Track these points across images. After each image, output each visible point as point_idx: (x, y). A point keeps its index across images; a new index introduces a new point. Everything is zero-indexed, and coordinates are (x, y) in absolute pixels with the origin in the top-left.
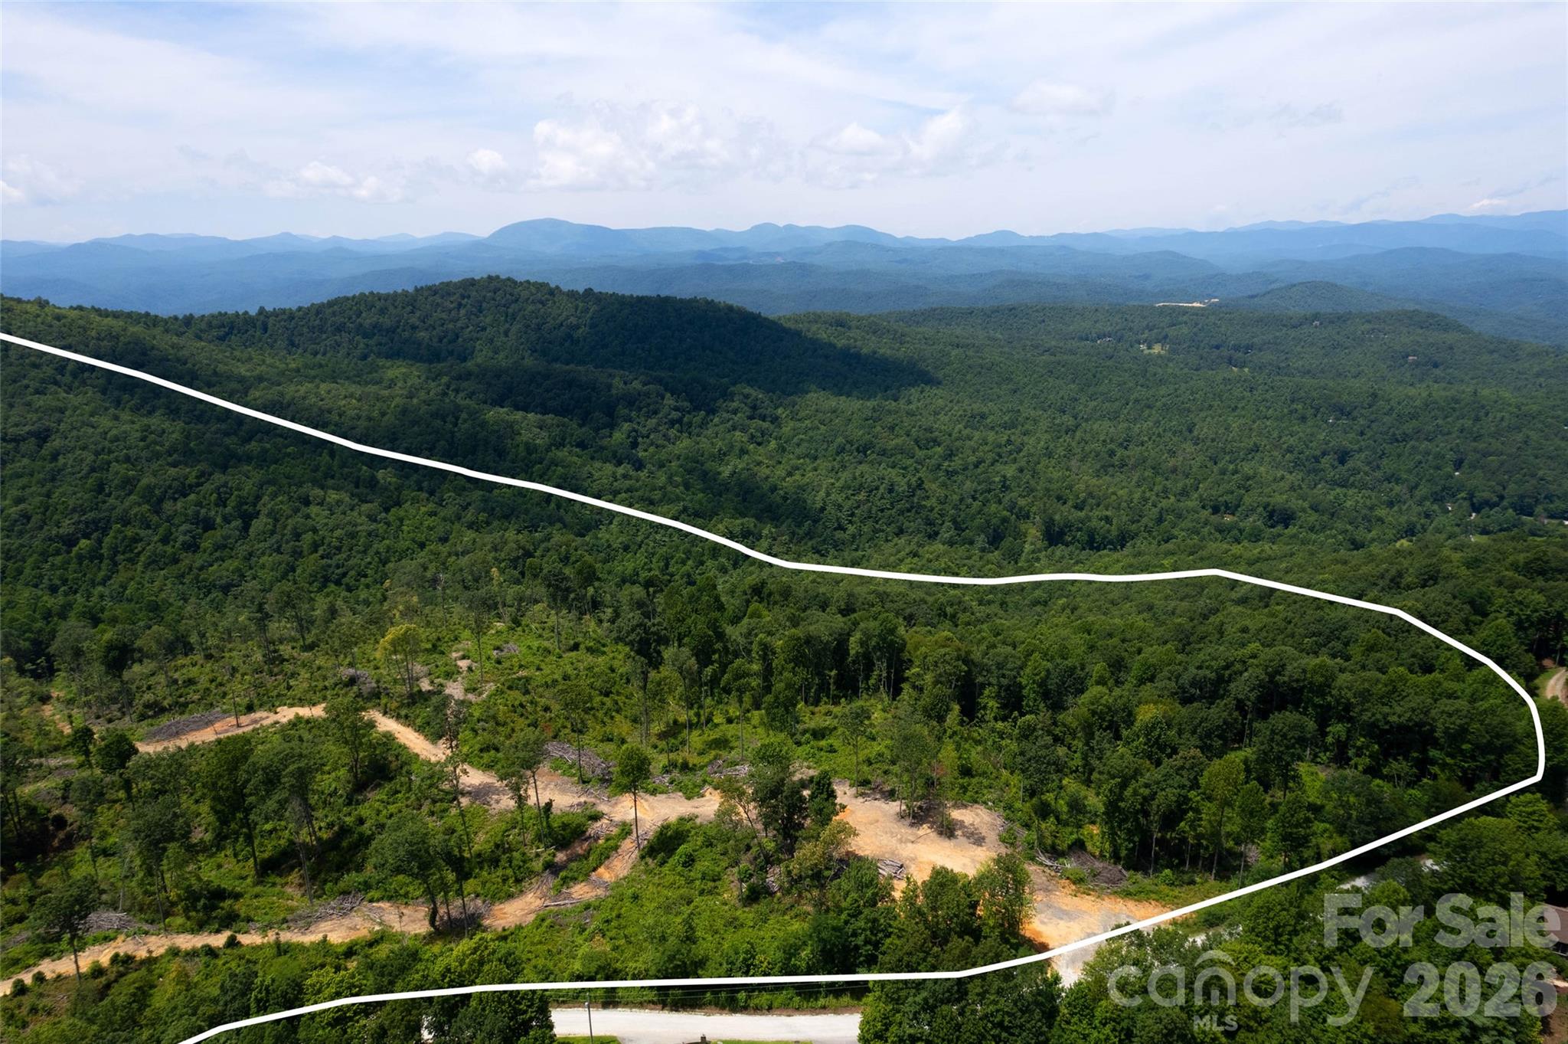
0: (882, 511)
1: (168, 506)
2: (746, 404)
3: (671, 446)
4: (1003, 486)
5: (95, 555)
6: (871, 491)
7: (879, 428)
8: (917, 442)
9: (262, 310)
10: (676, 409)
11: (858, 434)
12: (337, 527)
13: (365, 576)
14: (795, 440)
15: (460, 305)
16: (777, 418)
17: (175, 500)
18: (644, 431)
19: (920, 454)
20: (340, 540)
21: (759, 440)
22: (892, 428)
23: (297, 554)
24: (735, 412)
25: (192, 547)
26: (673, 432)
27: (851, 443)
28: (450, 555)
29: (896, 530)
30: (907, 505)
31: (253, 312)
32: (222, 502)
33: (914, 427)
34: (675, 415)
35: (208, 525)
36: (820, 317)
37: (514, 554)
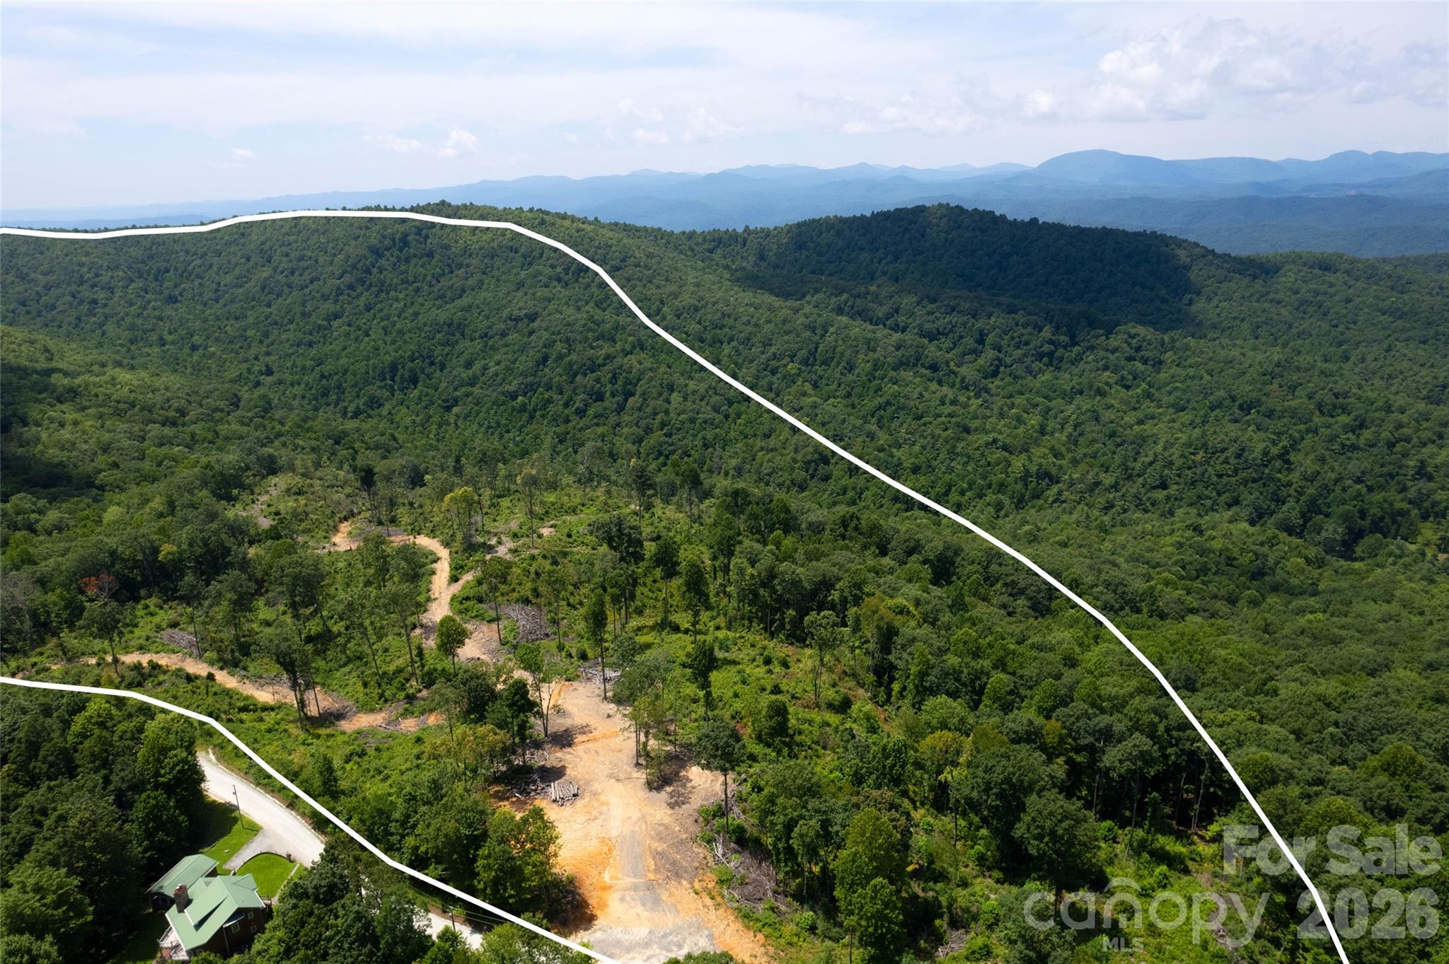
0: (1220, 476)
1: (579, 378)
2: (1129, 344)
3: (1030, 378)
4: (1417, 473)
5: (523, 409)
6: (1214, 453)
7: (1275, 386)
8: (1320, 406)
9: (747, 228)
10: (1051, 342)
11: (1245, 389)
12: (684, 412)
13: (689, 456)
14: (1168, 388)
15: (906, 229)
16: (1161, 362)
17: (585, 375)
18: (1008, 360)
19: (1318, 420)
20: (683, 423)
21: (1129, 383)
22: (1293, 388)
23: (648, 430)
24: (1114, 351)
25: (581, 413)
26: (1037, 365)
27: (1233, 399)
28: (762, 449)
29: (1230, 501)
30: (1254, 475)
31: (740, 230)
32: (614, 379)
33: (1323, 389)
34: (1047, 348)
35: (600, 397)
36: (1301, 257)
37: (809, 457)
